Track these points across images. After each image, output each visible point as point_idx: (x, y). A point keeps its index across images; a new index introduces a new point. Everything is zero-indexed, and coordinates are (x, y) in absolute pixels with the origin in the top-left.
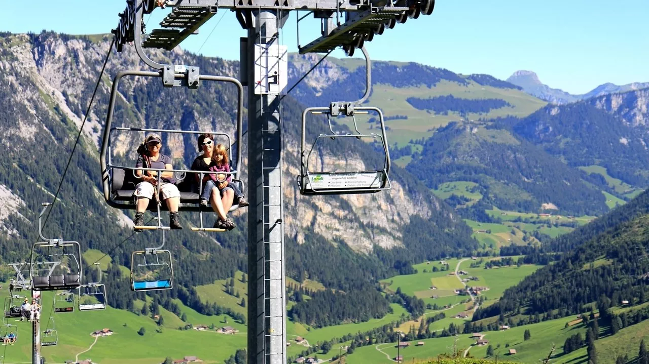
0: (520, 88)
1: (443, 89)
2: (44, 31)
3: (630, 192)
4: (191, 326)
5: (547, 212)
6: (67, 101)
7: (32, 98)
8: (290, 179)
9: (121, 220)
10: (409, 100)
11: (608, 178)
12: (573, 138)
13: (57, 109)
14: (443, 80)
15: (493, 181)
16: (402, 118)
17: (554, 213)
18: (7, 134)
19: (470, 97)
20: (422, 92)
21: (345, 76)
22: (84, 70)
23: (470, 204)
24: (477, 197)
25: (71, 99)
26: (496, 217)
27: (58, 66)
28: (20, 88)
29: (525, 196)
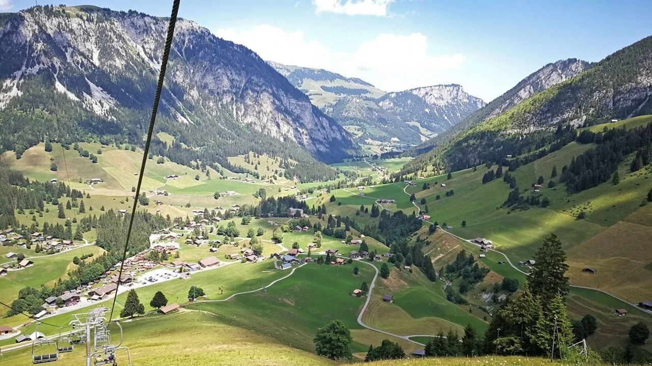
0: (373, 86)
1: (337, 83)
2: (130, 10)
3: (431, 135)
4: (226, 178)
5: (395, 142)
6: (144, 51)
7: (123, 47)
8: (275, 106)
9: (179, 118)
10: (321, 87)
11: (420, 128)
12: (403, 108)
13: (138, 54)
14: (337, 79)
15: (368, 126)
16: (319, 94)
17: (398, 142)
18: (107, 64)
19: (352, 88)
20: (329, 84)
21: (289, 74)
22: (154, 35)
23: (357, 137)
24: (360, 134)
25: (147, 50)
26: (370, 143)
27: (138, 31)
28: (116, 40)
29: (384, 134)
